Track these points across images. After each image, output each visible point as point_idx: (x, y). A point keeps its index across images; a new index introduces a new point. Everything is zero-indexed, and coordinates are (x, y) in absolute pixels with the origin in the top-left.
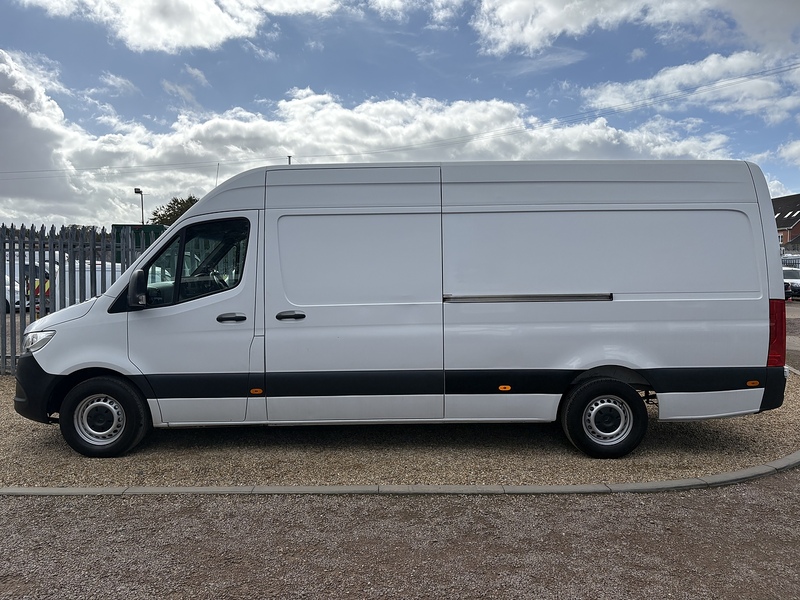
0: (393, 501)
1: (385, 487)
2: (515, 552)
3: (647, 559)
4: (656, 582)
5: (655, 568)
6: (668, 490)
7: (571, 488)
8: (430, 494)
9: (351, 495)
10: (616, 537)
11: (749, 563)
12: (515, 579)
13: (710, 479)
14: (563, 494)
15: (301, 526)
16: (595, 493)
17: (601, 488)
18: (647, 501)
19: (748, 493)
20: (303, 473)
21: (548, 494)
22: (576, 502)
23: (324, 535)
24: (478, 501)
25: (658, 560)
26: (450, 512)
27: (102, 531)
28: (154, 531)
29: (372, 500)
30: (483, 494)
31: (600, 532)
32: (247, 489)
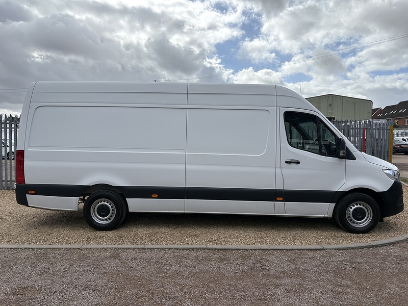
0: (215, 252)
1: (210, 246)
2: (277, 278)
3: (343, 282)
4: (349, 293)
5: (348, 286)
6: (353, 248)
7: (303, 247)
8: (232, 249)
9: (193, 249)
10: (328, 271)
11: (395, 284)
12: (277, 291)
13: (374, 243)
14: (299, 250)
15: (169, 264)
16: (316, 250)
17: (319, 247)
18: (342, 253)
19: (394, 250)
20: (169, 238)
21: (292, 250)
22: (306, 254)
23: (181, 269)
24: (257, 253)
25: (349, 282)
26: (243, 258)
27: (72, 266)
28: (98, 266)
29: (204, 252)
30: (259, 250)
31: (319, 269)
32: (141, 246)
